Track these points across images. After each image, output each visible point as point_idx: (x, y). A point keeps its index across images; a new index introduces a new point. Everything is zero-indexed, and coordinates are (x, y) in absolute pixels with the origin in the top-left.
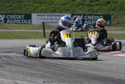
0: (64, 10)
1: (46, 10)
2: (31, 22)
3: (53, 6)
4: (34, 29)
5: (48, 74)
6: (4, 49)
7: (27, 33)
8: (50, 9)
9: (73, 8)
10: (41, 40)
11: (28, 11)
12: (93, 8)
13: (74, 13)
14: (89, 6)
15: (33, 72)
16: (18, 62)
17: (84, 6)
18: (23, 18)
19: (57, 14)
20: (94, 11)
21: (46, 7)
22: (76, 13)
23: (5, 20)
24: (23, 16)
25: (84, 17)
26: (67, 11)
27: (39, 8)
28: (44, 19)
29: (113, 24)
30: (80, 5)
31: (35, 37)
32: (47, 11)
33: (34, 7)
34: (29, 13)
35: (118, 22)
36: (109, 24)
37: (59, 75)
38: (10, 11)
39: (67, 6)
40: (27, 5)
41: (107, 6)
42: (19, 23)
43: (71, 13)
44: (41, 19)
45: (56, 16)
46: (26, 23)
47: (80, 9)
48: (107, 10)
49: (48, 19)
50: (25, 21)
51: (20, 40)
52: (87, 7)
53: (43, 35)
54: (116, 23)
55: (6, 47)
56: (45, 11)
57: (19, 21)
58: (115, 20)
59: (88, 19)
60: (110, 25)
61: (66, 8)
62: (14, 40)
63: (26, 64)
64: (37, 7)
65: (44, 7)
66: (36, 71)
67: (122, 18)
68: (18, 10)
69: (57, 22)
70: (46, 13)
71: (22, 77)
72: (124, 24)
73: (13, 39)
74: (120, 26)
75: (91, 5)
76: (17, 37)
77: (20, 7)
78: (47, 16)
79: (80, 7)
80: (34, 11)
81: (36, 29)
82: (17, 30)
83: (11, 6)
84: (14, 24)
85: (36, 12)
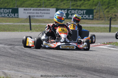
0: (49, 5)
1: (32, 4)
2: (18, 15)
3: (38, 1)
4: (21, 22)
5: (34, 64)
7: (15, 26)
8: (35, 4)
9: (58, 3)
10: (28, 32)
11: (16, 5)
12: (76, 3)
13: (59, 7)
14: (73, 1)
15: (20, 62)
16: (5, 52)
17: (68, 1)
18: (10, 12)
19: (43, 9)
20: (77, 6)
21: (32, 2)
22: (60, 8)
24: (10, 10)
25: (68, 11)
26: (52, 6)
27: (25, 3)
28: (30, 13)
29: (95, 18)
31: (22, 30)
32: (33, 6)
33: (21, 2)
34: (16, 8)
35: (101, 16)
36: (92, 18)
37: (44, 65)
39: (52, 1)
41: (90, 1)
42: (6, 17)
43: (55, 8)
44: (28, 13)
45: (42, 10)
46: (13, 16)
47: (64, 4)
48: (90, 5)
49: (34, 13)
50: (13, 15)
51: (7, 32)
52: (71, 2)
53: (29, 27)
54: (98, 17)
56: (31, 6)
57: (6, 15)
58: (98, 14)
59: (72, 13)
60: (92, 19)
61: (51, 3)
62: (2, 32)
64: (24, 2)
65: (29, 2)
66: (22, 61)
67: (104, 13)
68: (6, 5)
69: (43, 16)
70: (32, 7)
71: (10, 67)
72: (105, 18)
74: (102, 20)
76: (4, 30)
77: (7, 2)
78: (33, 10)
79: (65, 2)
80: (21, 6)
81: (23, 23)
82: (4, 24)
84: (2, 18)
85: (23, 7)
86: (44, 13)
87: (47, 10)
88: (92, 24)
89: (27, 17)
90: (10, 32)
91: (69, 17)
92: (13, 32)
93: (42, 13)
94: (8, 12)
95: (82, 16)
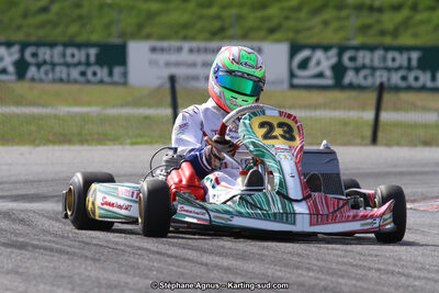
0: (258, 29)
1: (185, 26)
2: (125, 75)
3: (214, 11)
4: (137, 103)
6: (6, 183)
8: (201, 24)
9: (299, 19)
11: (115, 31)
12: (379, 21)
13: (302, 39)
14: (365, 13)
16: (56, 236)
17: (344, 13)
20: (383, 33)
21: (186, 18)
23: (21, 68)
24: (93, 52)
25: (340, 55)
26: (272, 31)
27: (158, 20)
28: (177, 64)
30: (324, 6)
32: (191, 32)
34: (115, 40)
38: (41, 33)
39: (273, 11)
40: (110, 6)
42: (75, 81)
43: (287, 40)
44: (168, 64)
46: (106, 79)
47: (326, 23)
48: (436, 28)
49: (194, 65)
50: (102, 73)
55: (13, 179)
56: (183, 33)
57: (75, 73)
59: (360, 63)
61: (268, 19)
63: (88, 244)
64: (151, 16)
65: (177, 17)
68: (73, 29)
70: (185, 38)
73: (44, 144)
75: (371, 9)
76: (63, 139)
77: (80, 17)
78: (191, 51)
79: (327, 15)
80: (139, 33)
82: (63, 110)
83: (45, 10)
84: (58, 86)
85: (148, 37)
90: (86, 147)
91: (347, 80)
92: (99, 147)
94: (83, 59)
95: (404, 78)
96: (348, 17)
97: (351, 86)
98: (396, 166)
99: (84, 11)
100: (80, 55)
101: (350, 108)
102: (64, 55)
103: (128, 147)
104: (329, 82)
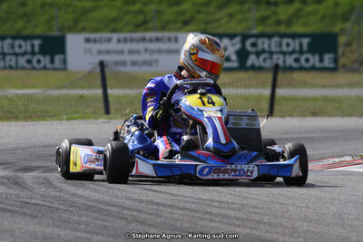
0: (175, 22)
1: (114, 20)
2: (65, 61)
3: (137, 7)
4: (73, 85)
8: (127, 18)
9: (208, 13)
11: (55, 25)
12: (275, 13)
14: (263, 6)
17: (246, 7)
20: (278, 23)
21: (114, 13)
24: (37, 43)
25: (243, 42)
26: (187, 24)
27: (91, 15)
28: (108, 52)
29: (344, 66)
32: (119, 25)
33: (74, 12)
34: (57, 34)
36: (332, 65)
39: (186, 6)
40: (50, 4)
41: (324, 5)
42: (23, 68)
44: (100, 52)
45: (151, 40)
46: (49, 65)
47: (231, 16)
48: (323, 18)
49: (122, 52)
50: (45, 60)
52: (257, 10)
54: (354, 61)
56: (113, 26)
58: (352, 52)
59: (260, 48)
60: (334, 70)
61: (183, 13)
64: (84, 12)
68: (20, 24)
69: (154, 64)
70: (114, 31)
75: (269, 3)
77: (26, 15)
78: (119, 41)
79: (232, 8)
80: (75, 27)
84: (8, 72)
85: (83, 30)
86: (159, 51)
87: (169, 40)
88: (332, 86)
89: (92, 66)
91: (249, 63)
93: (152, 52)
94: (29, 49)
95: (297, 60)
96: (249, 10)
97: (253, 68)
98: (288, 133)
99: (28, 9)
100: (26, 46)
101: (249, 86)
102: (13, 46)
103: (65, 122)
104: (235, 65)
